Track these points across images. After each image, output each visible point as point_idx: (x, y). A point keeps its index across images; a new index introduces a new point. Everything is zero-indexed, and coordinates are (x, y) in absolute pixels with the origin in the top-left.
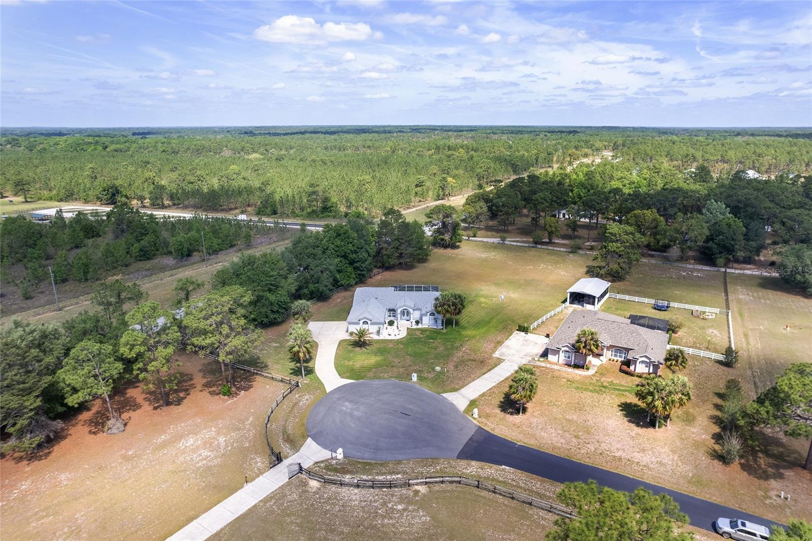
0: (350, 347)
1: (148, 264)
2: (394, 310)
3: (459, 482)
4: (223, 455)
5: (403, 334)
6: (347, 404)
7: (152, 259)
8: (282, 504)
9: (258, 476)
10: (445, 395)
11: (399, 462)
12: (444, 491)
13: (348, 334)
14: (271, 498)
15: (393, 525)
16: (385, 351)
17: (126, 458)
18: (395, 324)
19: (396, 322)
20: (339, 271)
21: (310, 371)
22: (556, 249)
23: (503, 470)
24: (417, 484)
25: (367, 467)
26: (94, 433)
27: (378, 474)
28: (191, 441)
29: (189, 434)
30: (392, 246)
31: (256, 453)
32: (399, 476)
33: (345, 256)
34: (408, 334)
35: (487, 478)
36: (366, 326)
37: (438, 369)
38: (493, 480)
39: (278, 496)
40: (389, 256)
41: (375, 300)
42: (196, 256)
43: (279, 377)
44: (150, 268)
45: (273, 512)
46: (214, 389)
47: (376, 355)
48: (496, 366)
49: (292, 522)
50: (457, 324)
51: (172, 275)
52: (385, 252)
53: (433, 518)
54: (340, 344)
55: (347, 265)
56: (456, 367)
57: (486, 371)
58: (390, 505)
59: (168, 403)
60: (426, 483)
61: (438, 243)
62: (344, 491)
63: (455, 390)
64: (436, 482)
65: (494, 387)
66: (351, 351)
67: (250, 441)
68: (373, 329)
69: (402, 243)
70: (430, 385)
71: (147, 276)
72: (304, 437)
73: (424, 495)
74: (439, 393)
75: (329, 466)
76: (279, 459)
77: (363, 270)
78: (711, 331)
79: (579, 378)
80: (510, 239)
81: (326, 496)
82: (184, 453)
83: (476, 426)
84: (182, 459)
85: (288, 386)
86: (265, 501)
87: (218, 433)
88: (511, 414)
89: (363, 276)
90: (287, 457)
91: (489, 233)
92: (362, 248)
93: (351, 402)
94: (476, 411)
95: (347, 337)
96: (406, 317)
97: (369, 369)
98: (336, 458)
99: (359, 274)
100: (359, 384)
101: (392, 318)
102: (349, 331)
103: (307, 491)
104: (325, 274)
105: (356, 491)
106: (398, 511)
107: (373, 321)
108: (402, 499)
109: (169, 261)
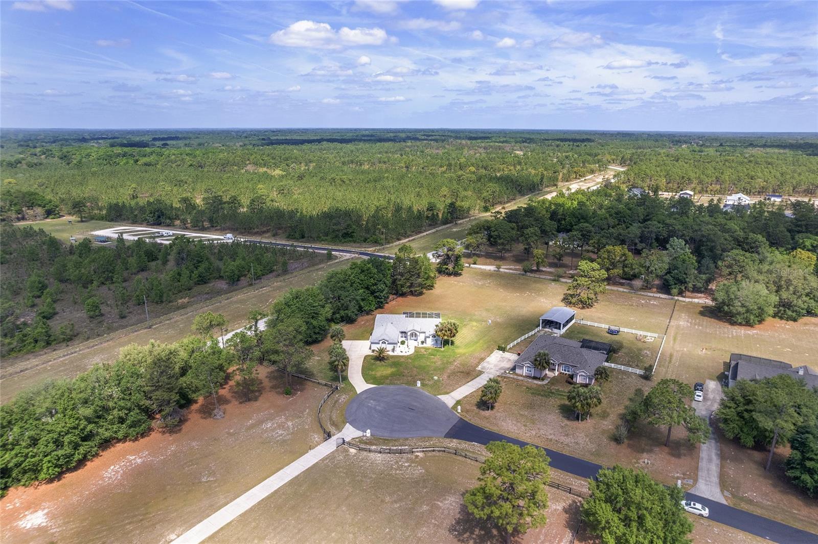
0: (372, 361)
1: (206, 288)
2: (405, 333)
3: (444, 451)
4: (292, 433)
5: (411, 351)
6: (372, 401)
7: (208, 283)
8: (334, 462)
9: (317, 446)
10: (439, 397)
11: (407, 439)
12: (435, 456)
13: (371, 351)
14: (327, 458)
15: (402, 474)
16: (398, 364)
17: (230, 434)
18: (406, 343)
19: (406, 341)
20: (363, 300)
21: (345, 378)
22: (541, 277)
23: (474, 445)
24: (417, 452)
25: (386, 441)
26: (205, 418)
27: (393, 446)
28: (269, 425)
29: (267, 420)
30: (404, 278)
31: (314, 432)
32: (407, 447)
33: (367, 288)
34: (415, 351)
35: (462, 450)
36: (384, 346)
37: (436, 378)
38: (466, 450)
39: (331, 457)
40: (402, 286)
41: (392, 325)
42: (244, 281)
43: (324, 382)
44: (210, 291)
45: (329, 466)
46: (279, 390)
47: (391, 367)
48: (478, 376)
49: (340, 472)
50: (452, 343)
51: (228, 299)
52: (399, 283)
53: (426, 471)
54: (365, 358)
55: (369, 295)
56: (449, 377)
57: (469, 380)
58: (400, 463)
59: (249, 400)
60: (423, 451)
61: (442, 271)
62: (372, 455)
63: (447, 393)
64: (430, 451)
65: (475, 391)
66: (373, 364)
67: (309, 425)
68: (390, 347)
69: (413, 275)
70: (430, 389)
71: (207, 299)
72: (344, 423)
73: (422, 458)
74: (435, 395)
75: (361, 440)
76: (329, 436)
77: (381, 298)
78: (645, 351)
79: (535, 386)
80: (505, 267)
81: (360, 458)
82: (266, 432)
83: (459, 417)
84: (265, 435)
85: (330, 389)
86: (323, 460)
87: (287, 419)
88: (483, 410)
89: (382, 302)
90: (334, 435)
91: (488, 261)
92: (381, 281)
93: (374, 400)
94: (459, 407)
95: (370, 353)
96: (414, 338)
97: (386, 377)
98: (366, 436)
99: (378, 302)
100: (380, 388)
101: (404, 339)
102: (372, 349)
103: (349, 455)
104: (352, 303)
105: (379, 455)
106: (405, 467)
107: (389, 342)
108: (408, 460)
109: (222, 285)
